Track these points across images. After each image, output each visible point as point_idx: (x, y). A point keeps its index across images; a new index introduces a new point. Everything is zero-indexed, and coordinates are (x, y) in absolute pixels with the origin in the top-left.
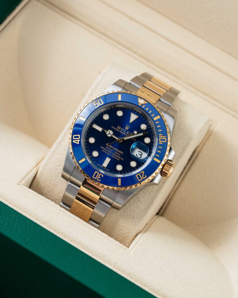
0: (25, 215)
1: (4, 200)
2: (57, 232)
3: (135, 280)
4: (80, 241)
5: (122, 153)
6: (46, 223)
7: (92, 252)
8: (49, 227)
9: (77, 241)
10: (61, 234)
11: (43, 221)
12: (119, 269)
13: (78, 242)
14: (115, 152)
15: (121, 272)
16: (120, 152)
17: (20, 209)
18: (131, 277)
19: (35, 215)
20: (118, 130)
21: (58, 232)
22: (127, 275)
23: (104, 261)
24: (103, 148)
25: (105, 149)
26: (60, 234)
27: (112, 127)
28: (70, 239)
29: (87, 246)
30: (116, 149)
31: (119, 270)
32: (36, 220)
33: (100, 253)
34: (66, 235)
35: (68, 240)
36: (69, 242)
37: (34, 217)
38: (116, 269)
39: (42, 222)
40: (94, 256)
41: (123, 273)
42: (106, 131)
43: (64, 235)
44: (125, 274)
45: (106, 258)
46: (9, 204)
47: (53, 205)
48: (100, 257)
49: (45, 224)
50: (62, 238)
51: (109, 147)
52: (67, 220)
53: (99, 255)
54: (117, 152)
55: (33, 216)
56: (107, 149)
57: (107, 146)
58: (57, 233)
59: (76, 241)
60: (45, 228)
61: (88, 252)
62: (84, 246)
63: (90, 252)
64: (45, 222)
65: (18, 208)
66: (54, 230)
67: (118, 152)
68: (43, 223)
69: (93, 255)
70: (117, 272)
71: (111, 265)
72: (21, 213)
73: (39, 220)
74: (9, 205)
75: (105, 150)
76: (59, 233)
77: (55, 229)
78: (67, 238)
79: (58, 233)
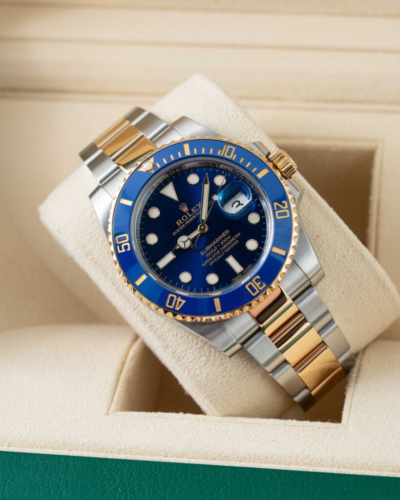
0: (144, 460)
1: (97, 452)
2: (210, 459)
3: (378, 471)
4: (255, 455)
5: (227, 232)
6: (185, 454)
7: (285, 460)
8: (192, 457)
9: (250, 456)
10: (218, 460)
11: (178, 452)
12: (342, 466)
13: (253, 457)
14: (220, 244)
15: (348, 468)
16: (223, 235)
17: (131, 454)
18: (368, 469)
19: (161, 449)
20: (184, 226)
21: (211, 457)
22: (361, 469)
23: (311, 465)
24: (206, 262)
25: (210, 259)
26: (217, 458)
27: (174, 234)
28: (237, 459)
29: (270, 455)
30: (217, 240)
31: (344, 467)
32: (165, 457)
33: (298, 456)
34: (227, 456)
35: (234, 462)
36: (238, 464)
37: (159, 455)
38: (338, 468)
39: (177, 455)
40: (291, 465)
41: (352, 469)
42: (178, 247)
43: (224, 459)
44: (356, 468)
45: (312, 460)
46: (108, 454)
47: (181, 419)
48: (302, 463)
49: (185, 456)
50: (224, 465)
51: (208, 252)
52: (217, 431)
53: (299, 460)
54: (221, 241)
55: (158, 453)
56: (211, 256)
57: (205, 254)
58: (211, 461)
59: (248, 457)
60: (187, 463)
61: (278, 464)
62: (266, 458)
63: (281, 464)
64: (183, 452)
65: (127, 454)
66: (203, 458)
67: (223, 238)
68: (180, 457)
69: (288, 465)
70: (343, 473)
71: (327, 466)
72: (136, 459)
73: (171, 456)
74: (110, 456)
75: (212, 261)
76: (215, 459)
77: (204, 456)
78: (232, 459)
79: (213, 460)
